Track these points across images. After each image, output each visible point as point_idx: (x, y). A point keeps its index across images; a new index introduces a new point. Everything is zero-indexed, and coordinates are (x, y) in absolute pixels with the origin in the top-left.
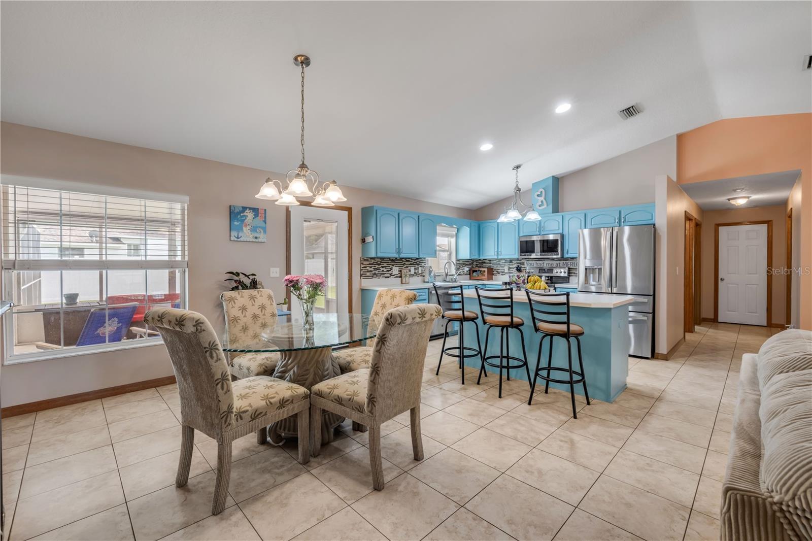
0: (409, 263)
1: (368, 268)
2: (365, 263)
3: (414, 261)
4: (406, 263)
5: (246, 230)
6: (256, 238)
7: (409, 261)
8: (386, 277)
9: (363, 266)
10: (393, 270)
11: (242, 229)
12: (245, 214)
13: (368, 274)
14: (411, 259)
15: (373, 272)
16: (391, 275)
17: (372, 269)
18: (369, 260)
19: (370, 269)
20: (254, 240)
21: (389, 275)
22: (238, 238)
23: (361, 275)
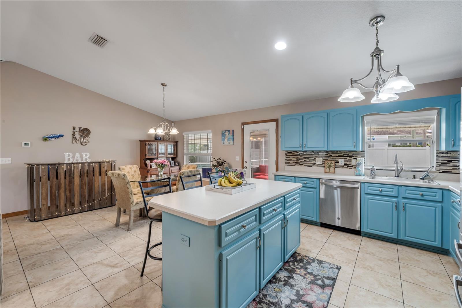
0: (337, 155)
1: (291, 158)
2: (288, 154)
3: (343, 153)
4: (333, 155)
5: (226, 140)
6: (229, 143)
7: (337, 153)
8: (308, 166)
9: (287, 157)
10: (316, 161)
11: (225, 140)
12: (226, 133)
13: (291, 162)
14: (340, 151)
15: (296, 162)
16: (314, 164)
17: (295, 159)
18: (292, 152)
19: (293, 159)
20: (229, 144)
21: (311, 165)
22: (223, 144)
23: (286, 163)
